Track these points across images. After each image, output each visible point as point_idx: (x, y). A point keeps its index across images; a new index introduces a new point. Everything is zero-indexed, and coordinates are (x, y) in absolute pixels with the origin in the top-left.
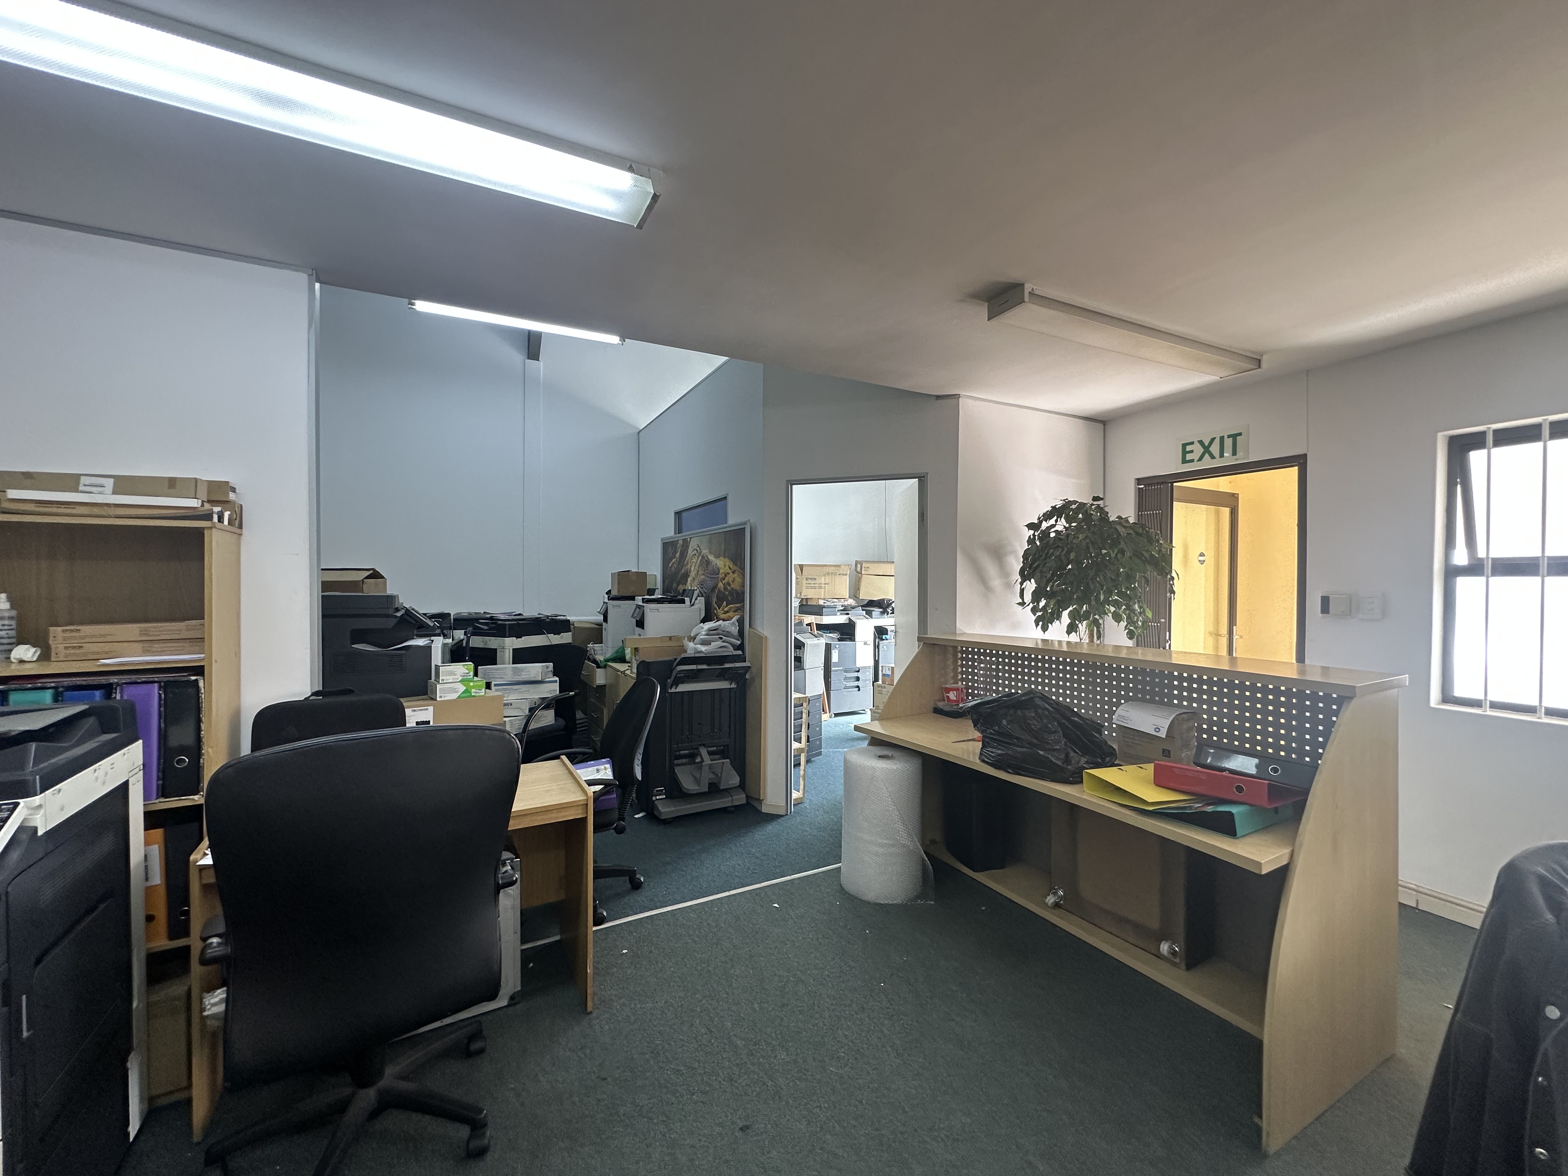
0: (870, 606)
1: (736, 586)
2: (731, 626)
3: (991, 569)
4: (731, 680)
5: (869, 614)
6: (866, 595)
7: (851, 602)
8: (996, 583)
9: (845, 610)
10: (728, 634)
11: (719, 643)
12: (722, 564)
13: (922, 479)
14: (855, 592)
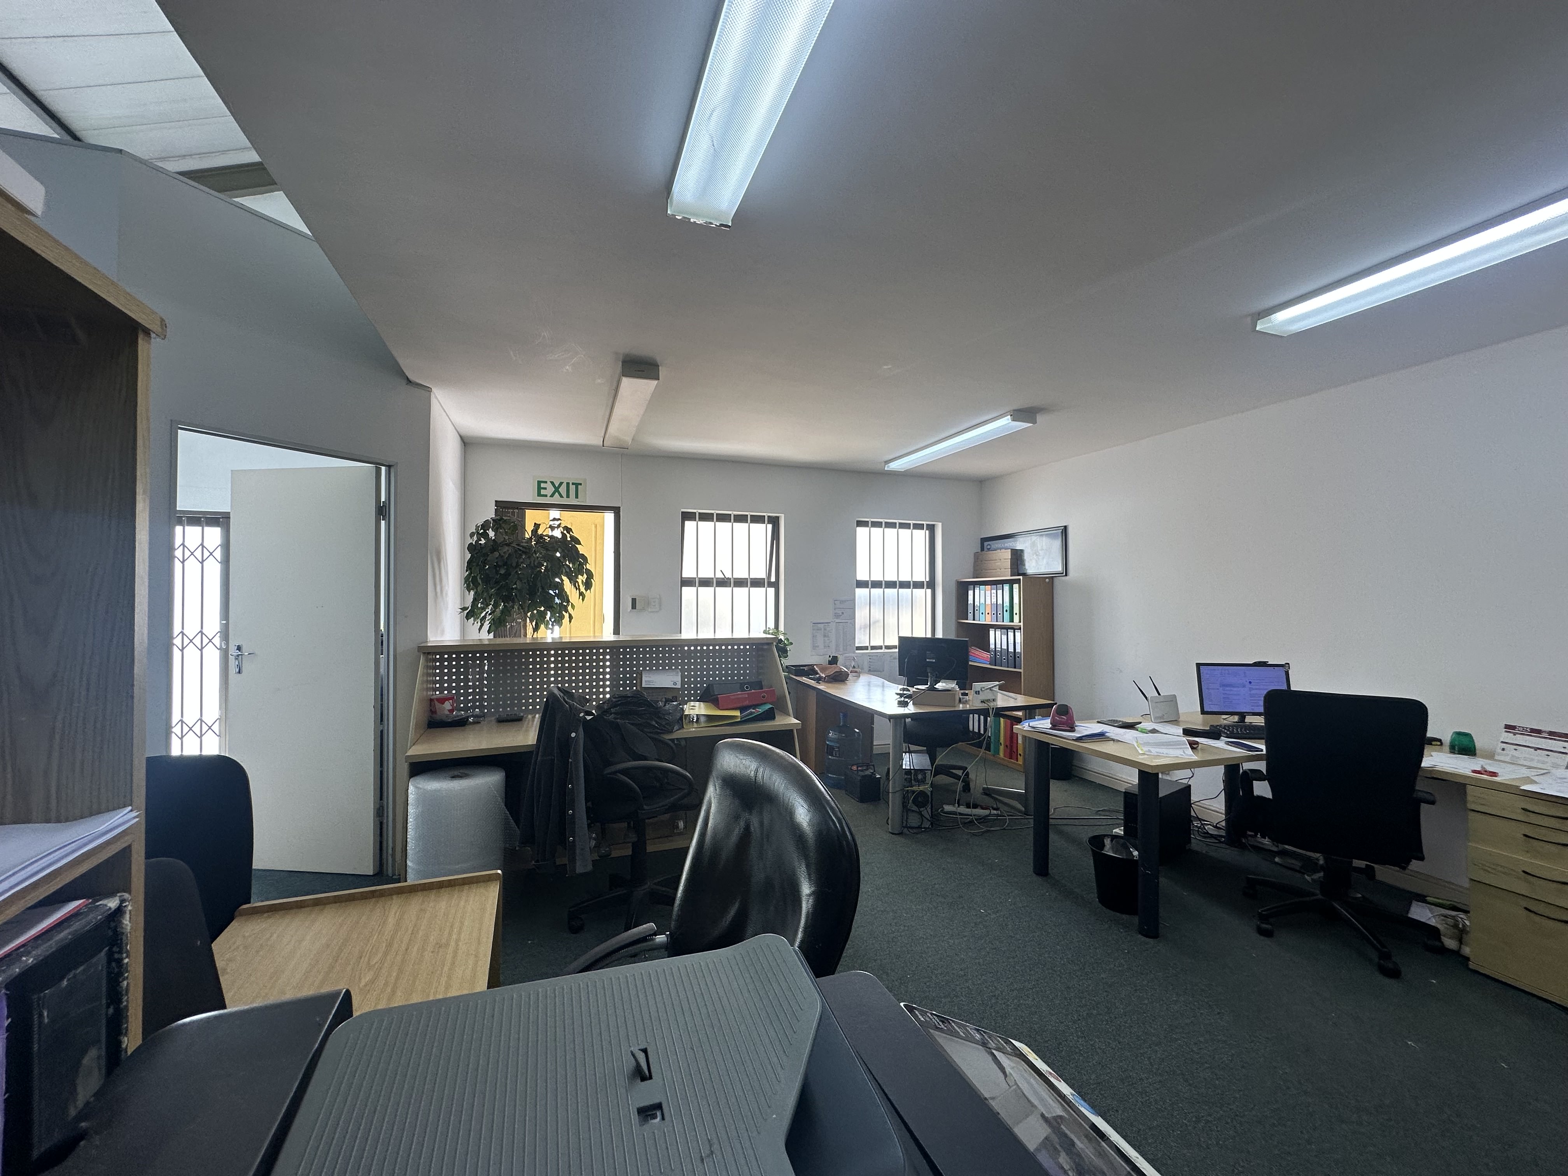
3: (437, 574)
8: (438, 589)
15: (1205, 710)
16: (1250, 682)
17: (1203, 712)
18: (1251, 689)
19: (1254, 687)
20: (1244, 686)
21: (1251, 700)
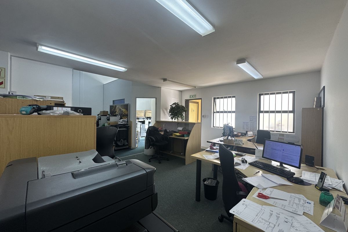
0: (147, 118)
1: (127, 113)
2: (126, 120)
3: (165, 111)
4: (126, 128)
5: (147, 119)
6: (147, 116)
7: (144, 117)
8: (166, 113)
9: (143, 119)
10: (125, 121)
11: (124, 123)
12: (124, 110)
13: (156, 98)
14: (145, 115)
15: (264, 156)
16: (283, 150)
17: (263, 157)
18: (283, 153)
19: (285, 152)
20: (281, 151)
21: (282, 157)
